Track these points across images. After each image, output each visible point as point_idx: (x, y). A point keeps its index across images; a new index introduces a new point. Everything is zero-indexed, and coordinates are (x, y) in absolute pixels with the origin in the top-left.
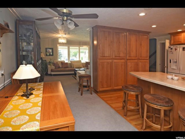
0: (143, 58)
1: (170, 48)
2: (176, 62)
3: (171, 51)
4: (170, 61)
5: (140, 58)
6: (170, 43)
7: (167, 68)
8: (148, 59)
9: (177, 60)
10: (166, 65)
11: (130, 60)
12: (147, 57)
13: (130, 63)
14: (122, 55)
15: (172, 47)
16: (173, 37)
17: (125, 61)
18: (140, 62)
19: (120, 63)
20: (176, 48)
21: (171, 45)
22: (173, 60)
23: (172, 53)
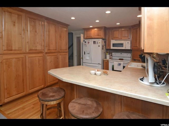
0: (63, 51)
1: (84, 42)
2: (89, 53)
3: (85, 44)
4: (85, 52)
5: (60, 51)
6: (84, 37)
7: (83, 59)
8: (67, 52)
9: (89, 52)
10: (81, 57)
11: (49, 53)
12: (67, 50)
13: (49, 57)
14: (39, 48)
15: (86, 40)
16: (86, 32)
17: (43, 55)
18: (60, 55)
19: (37, 58)
20: (89, 42)
21: (85, 39)
22: (86, 52)
23: (86, 46)
